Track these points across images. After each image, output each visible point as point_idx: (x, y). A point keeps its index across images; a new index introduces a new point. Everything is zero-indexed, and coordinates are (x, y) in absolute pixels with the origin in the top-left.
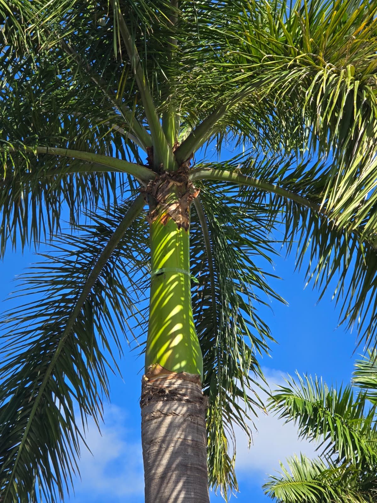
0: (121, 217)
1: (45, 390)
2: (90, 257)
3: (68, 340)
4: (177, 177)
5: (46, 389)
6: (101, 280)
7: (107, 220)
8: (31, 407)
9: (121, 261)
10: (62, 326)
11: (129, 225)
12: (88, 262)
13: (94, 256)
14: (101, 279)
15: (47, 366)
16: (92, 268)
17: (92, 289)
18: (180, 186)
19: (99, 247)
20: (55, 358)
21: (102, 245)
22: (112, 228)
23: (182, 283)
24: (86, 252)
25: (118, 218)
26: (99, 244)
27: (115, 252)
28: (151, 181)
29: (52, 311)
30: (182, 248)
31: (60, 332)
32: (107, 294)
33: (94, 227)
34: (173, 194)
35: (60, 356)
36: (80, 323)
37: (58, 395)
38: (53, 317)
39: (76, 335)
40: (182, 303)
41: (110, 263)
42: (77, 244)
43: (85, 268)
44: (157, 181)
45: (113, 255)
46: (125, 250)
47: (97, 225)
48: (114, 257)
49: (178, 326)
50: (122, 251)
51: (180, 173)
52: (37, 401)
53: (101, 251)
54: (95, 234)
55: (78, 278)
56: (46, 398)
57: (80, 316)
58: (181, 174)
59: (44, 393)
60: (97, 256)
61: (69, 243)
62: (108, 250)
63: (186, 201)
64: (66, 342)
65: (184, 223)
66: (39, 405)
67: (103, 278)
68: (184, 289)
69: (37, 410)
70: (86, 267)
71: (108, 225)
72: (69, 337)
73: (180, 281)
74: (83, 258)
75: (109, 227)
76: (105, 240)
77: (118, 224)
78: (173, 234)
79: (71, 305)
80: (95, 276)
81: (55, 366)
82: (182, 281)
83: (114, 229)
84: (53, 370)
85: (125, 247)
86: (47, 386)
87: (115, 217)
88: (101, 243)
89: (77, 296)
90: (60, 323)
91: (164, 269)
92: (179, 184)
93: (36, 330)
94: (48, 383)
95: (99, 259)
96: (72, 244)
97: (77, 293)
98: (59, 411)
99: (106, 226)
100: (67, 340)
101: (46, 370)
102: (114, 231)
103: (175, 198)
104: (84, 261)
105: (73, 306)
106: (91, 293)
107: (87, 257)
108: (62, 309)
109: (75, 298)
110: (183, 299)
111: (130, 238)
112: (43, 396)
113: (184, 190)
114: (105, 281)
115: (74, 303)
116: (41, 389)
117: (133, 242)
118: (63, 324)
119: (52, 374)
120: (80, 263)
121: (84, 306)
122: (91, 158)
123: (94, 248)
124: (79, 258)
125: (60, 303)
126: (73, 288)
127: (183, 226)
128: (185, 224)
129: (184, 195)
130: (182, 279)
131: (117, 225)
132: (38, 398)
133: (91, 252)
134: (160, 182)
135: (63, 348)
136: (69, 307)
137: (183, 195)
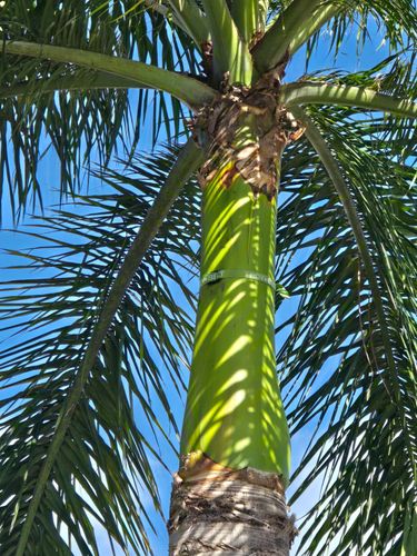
0: (163, 177)
1: (39, 509)
2: (109, 255)
3: (77, 413)
4: (255, 98)
5: (41, 508)
6: (132, 298)
7: (136, 183)
8: (16, 543)
9: (168, 259)
10: (63, 388)
11: (178, 191)
12: (106, 264)
13: (117, 251)
14: (134, 295)
15: (41, 463)
16: (115, 275)
17: (116, 315)
18: (261, 115)
19: (124, 234)
20: (54, 448)
21: (130, 231)
22: (147, 199)
23: (254, 294)
24: (102, 245)
25: (157, 179)
26: (125, 230)
27: (155, 242)
28: (205, 104)
29: (44, 361)
30: (258, 230)
31: (61, 400)
32: (145, 322)
33: (114, 197)
34: (246, 128)
35: (64, 443)
36: (97, 380)
37: (64, 517)
38: (47, 371)
39: (91, 403)
40: (251, 332)
41: (147, 264)
42: (84, 231)
43: (102, 276)
44: (216, 105)
45: (153, 248)
46: (174, 238)
47: (120, 193)
48: (155, 252)
49: (240, 375)
50: (169, 241)
51: (262, 90)
52: (26, 532)
53: (128, 242)
54: (115, 211)
55: (88, 295)
56: (42, 525)
57: (97, 367)
58: (263, 93)
59: (38, 516)
60: (122, 253)
61: (68, 230)
62: (142, 239)
63: (271, 144)
64: (73, 416)
65: (265, 185)
66: (30, 539)
67: (136, 293)
68: (255, 305)
69: (26, 548)
70: (103, 273)
71: (138, 192)
72: (78, 407)
73: (249, 290)
74: (97, 258)
75: (141, 197)
76: (136, 221)
77: (158, 190)
78: (242, 202)
79: (78, 347)
80: (120, 290)
81: (56, 463)
82: (253, 290)
83: (150, 200)
84: (52, 470)
85: (174, 233)
86: (41, 502)
87: (151, 177)
88: (128, 227)
89: (89, 329)
90: (61, 382)
91: (222, 272)
92: (257, 111)
93: (16, 398)
94: (44, 495)
95: (127, 257)
96: (74, 231)
97: (89, 324)
98: (69, 549)
99: (135, 195)
100: (74, 414)
101: (39, 471)
102: (151, 203)
103: (249, 135)
104: (98, 262)
105: (81, 349)
106: (116, 322)
107: (104, 254)
108: (63, 355)
109: (86, 334)
110: (252, 323)
111: (182, 215)
112: (36, 520)
113: (268, 122)
114: (139, 297)
115: (83, 343)
116: (33, 509)
117: (188, 223)
118: (66, 383)
119: (50, 479)
120: (90, 267)
121: (103, 348)
122: (89, 62)
123: (116, 236)
124: (90, 258)
125: (57, 345)
126: (79, 314)
127: (262, 190)
128: (268, 188)
129: (269, 131)
130: (253, 286)
131: (155, 192)
132: (28, 525)
133: (110, 245)
134: (222, 106)
135: (68, 429)
136: (75, 352)
137: (265, 133)
